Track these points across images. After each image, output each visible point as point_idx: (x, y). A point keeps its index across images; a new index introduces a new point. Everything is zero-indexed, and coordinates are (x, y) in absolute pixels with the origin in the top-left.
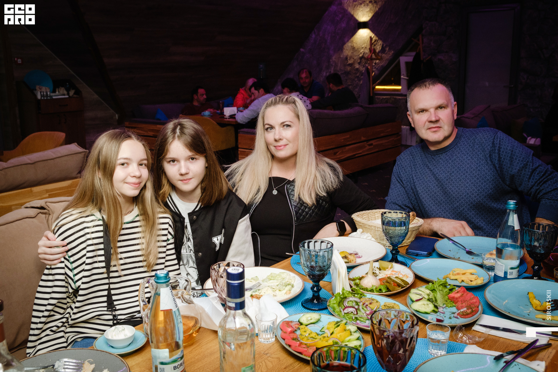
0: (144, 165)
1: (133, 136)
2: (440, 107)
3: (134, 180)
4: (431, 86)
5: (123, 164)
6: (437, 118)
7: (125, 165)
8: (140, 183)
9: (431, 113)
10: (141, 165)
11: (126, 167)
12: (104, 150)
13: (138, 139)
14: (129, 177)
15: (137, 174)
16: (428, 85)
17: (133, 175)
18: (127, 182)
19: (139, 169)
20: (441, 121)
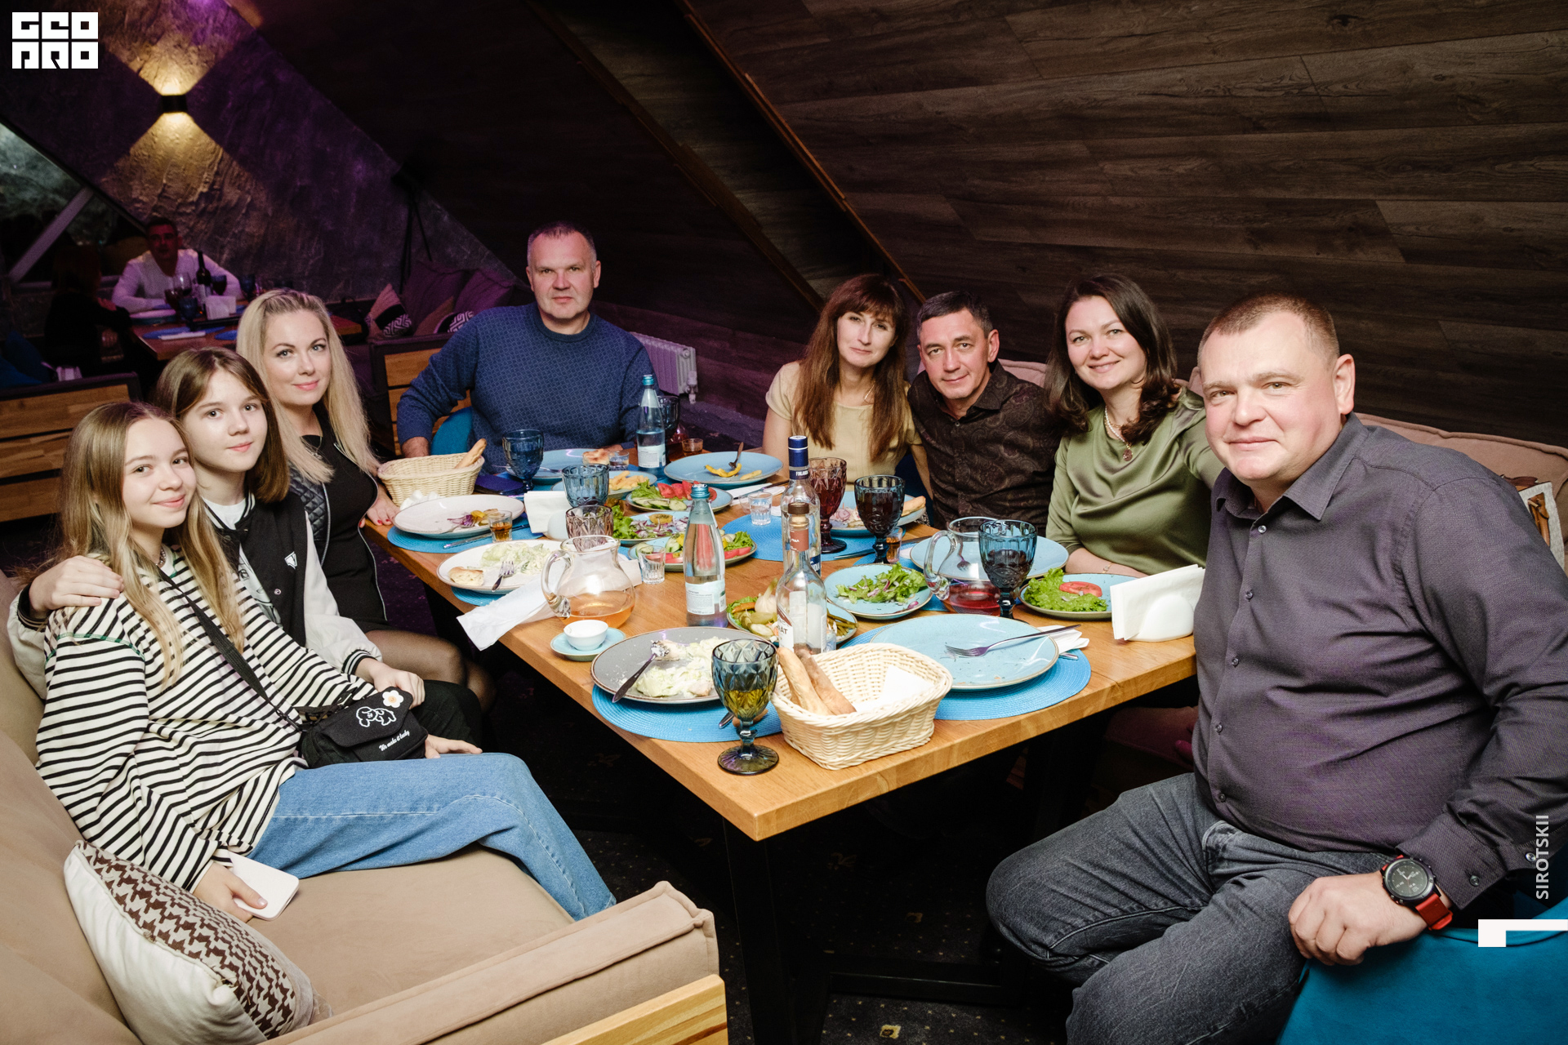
0: (182, 462)
1: (146, 411)
2: (573, 268)
3: (170, 495)
4: (562, 235)
5: (140, 470)
6: (567, 285)
7: (146, 469)
8: (183, 497)
9: (557, 274)
10: (176, 462)
11: (149, 474)
12: (94, 449)
13: (158, 415)
14: (159, 491)
15: (175, 482)
16: (558, 233)
17: (166, 486)
18: (156, 501)
19: (175, 472)
20: (572, 288)
